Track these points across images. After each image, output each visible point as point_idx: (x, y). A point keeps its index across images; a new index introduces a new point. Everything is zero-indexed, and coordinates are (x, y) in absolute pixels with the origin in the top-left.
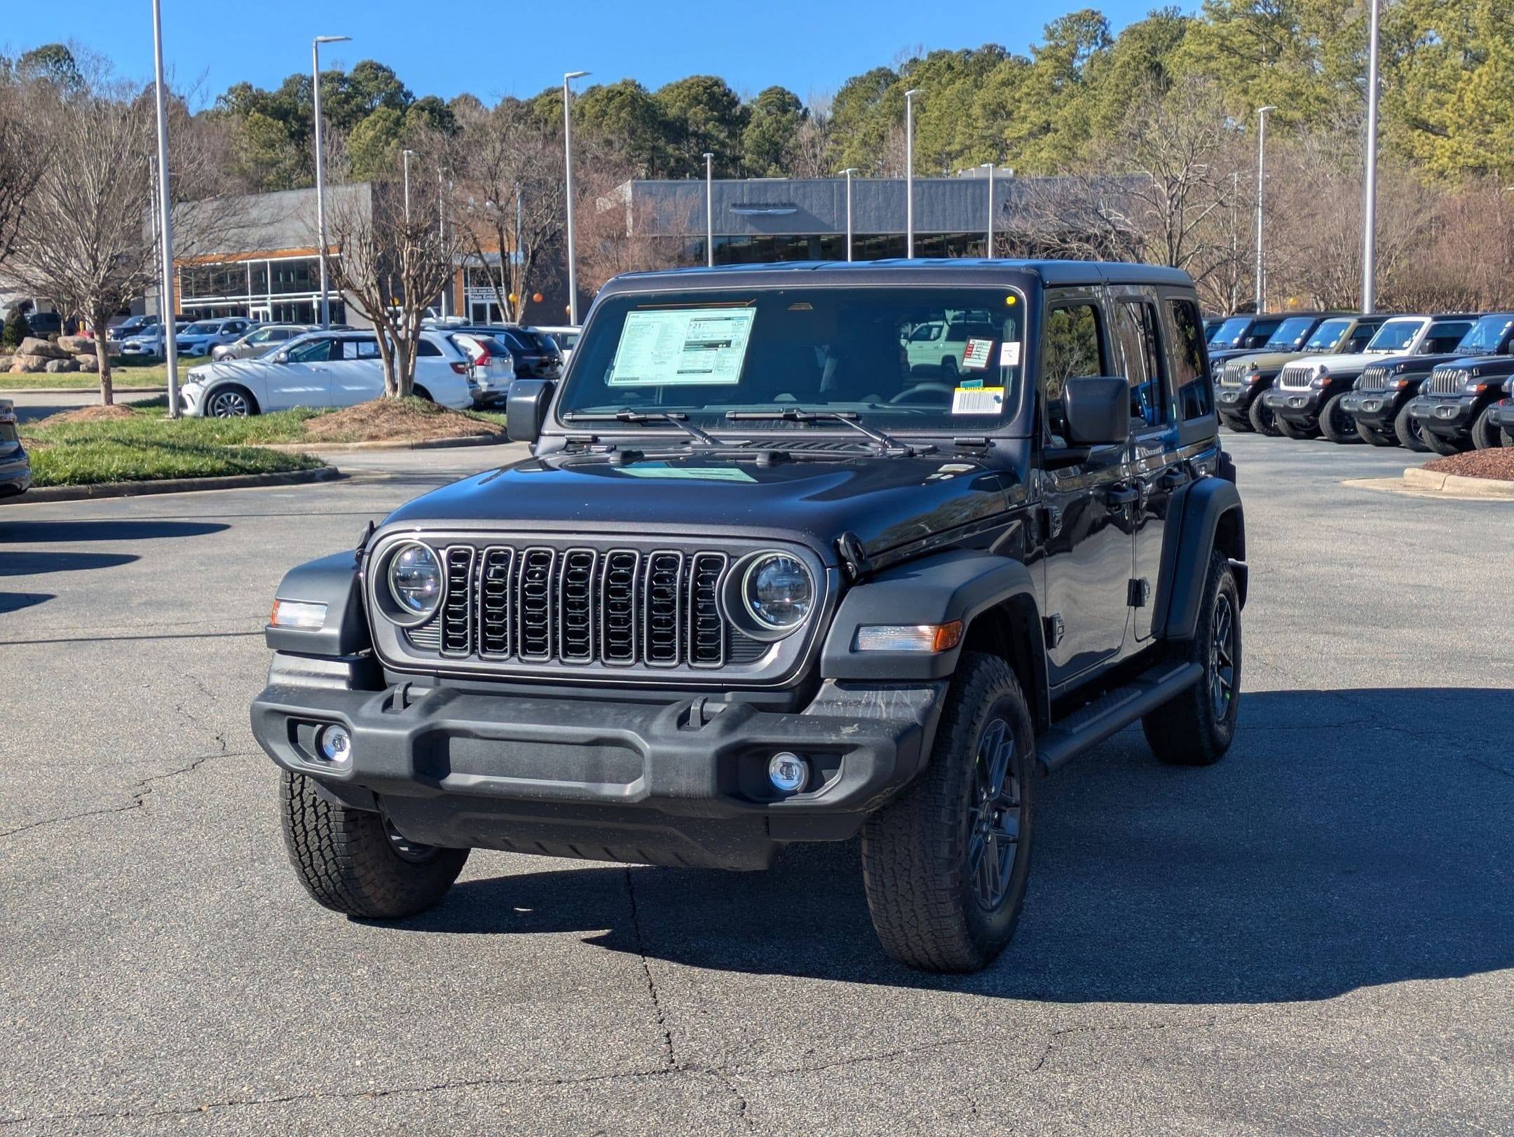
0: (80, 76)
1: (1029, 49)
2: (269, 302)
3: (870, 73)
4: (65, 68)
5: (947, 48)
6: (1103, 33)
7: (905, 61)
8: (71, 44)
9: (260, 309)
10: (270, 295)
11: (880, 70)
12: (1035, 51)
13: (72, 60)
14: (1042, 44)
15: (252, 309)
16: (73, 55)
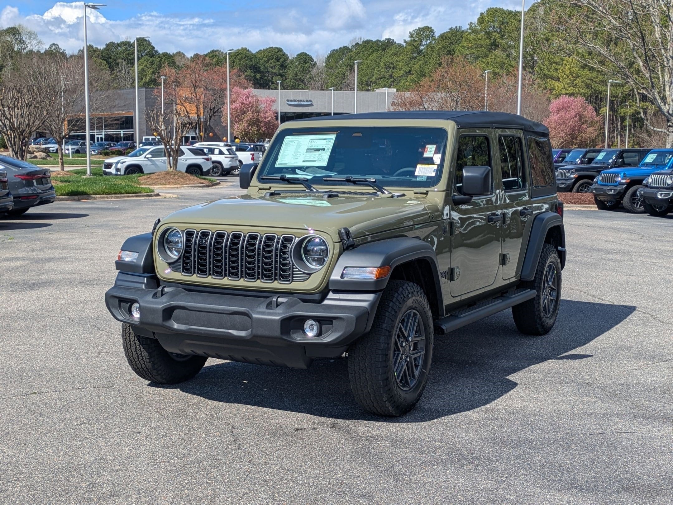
0: (23, 41)
1: (403, 41)
2: (103, 134)
3: (340, 48)
4: (17, 37)
5: (371, 39)
6: (432, 35)
7: (354, 44)
8: (20, 28)
9: (100, 136)
10: (104, 131)
11: (344, 47)
12: (405, 41)
13: (20, 33)
14: (408, 39)
15: (96, 136)
16: (20, 31)
